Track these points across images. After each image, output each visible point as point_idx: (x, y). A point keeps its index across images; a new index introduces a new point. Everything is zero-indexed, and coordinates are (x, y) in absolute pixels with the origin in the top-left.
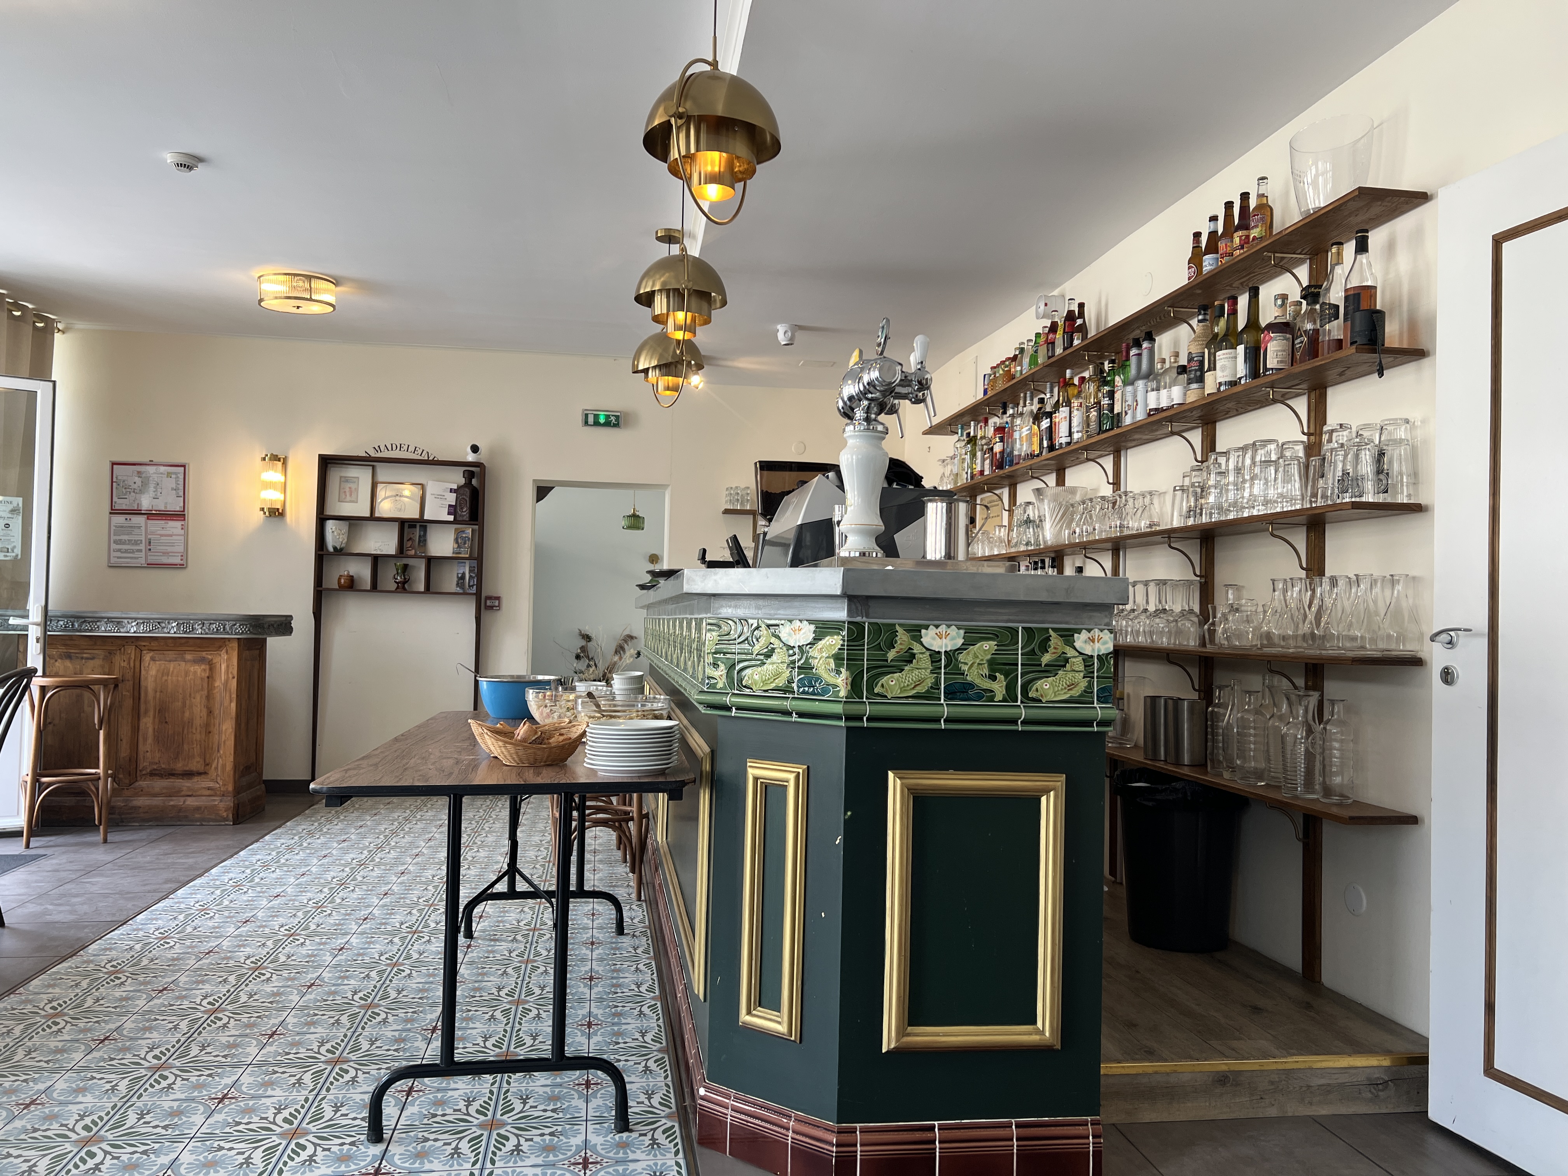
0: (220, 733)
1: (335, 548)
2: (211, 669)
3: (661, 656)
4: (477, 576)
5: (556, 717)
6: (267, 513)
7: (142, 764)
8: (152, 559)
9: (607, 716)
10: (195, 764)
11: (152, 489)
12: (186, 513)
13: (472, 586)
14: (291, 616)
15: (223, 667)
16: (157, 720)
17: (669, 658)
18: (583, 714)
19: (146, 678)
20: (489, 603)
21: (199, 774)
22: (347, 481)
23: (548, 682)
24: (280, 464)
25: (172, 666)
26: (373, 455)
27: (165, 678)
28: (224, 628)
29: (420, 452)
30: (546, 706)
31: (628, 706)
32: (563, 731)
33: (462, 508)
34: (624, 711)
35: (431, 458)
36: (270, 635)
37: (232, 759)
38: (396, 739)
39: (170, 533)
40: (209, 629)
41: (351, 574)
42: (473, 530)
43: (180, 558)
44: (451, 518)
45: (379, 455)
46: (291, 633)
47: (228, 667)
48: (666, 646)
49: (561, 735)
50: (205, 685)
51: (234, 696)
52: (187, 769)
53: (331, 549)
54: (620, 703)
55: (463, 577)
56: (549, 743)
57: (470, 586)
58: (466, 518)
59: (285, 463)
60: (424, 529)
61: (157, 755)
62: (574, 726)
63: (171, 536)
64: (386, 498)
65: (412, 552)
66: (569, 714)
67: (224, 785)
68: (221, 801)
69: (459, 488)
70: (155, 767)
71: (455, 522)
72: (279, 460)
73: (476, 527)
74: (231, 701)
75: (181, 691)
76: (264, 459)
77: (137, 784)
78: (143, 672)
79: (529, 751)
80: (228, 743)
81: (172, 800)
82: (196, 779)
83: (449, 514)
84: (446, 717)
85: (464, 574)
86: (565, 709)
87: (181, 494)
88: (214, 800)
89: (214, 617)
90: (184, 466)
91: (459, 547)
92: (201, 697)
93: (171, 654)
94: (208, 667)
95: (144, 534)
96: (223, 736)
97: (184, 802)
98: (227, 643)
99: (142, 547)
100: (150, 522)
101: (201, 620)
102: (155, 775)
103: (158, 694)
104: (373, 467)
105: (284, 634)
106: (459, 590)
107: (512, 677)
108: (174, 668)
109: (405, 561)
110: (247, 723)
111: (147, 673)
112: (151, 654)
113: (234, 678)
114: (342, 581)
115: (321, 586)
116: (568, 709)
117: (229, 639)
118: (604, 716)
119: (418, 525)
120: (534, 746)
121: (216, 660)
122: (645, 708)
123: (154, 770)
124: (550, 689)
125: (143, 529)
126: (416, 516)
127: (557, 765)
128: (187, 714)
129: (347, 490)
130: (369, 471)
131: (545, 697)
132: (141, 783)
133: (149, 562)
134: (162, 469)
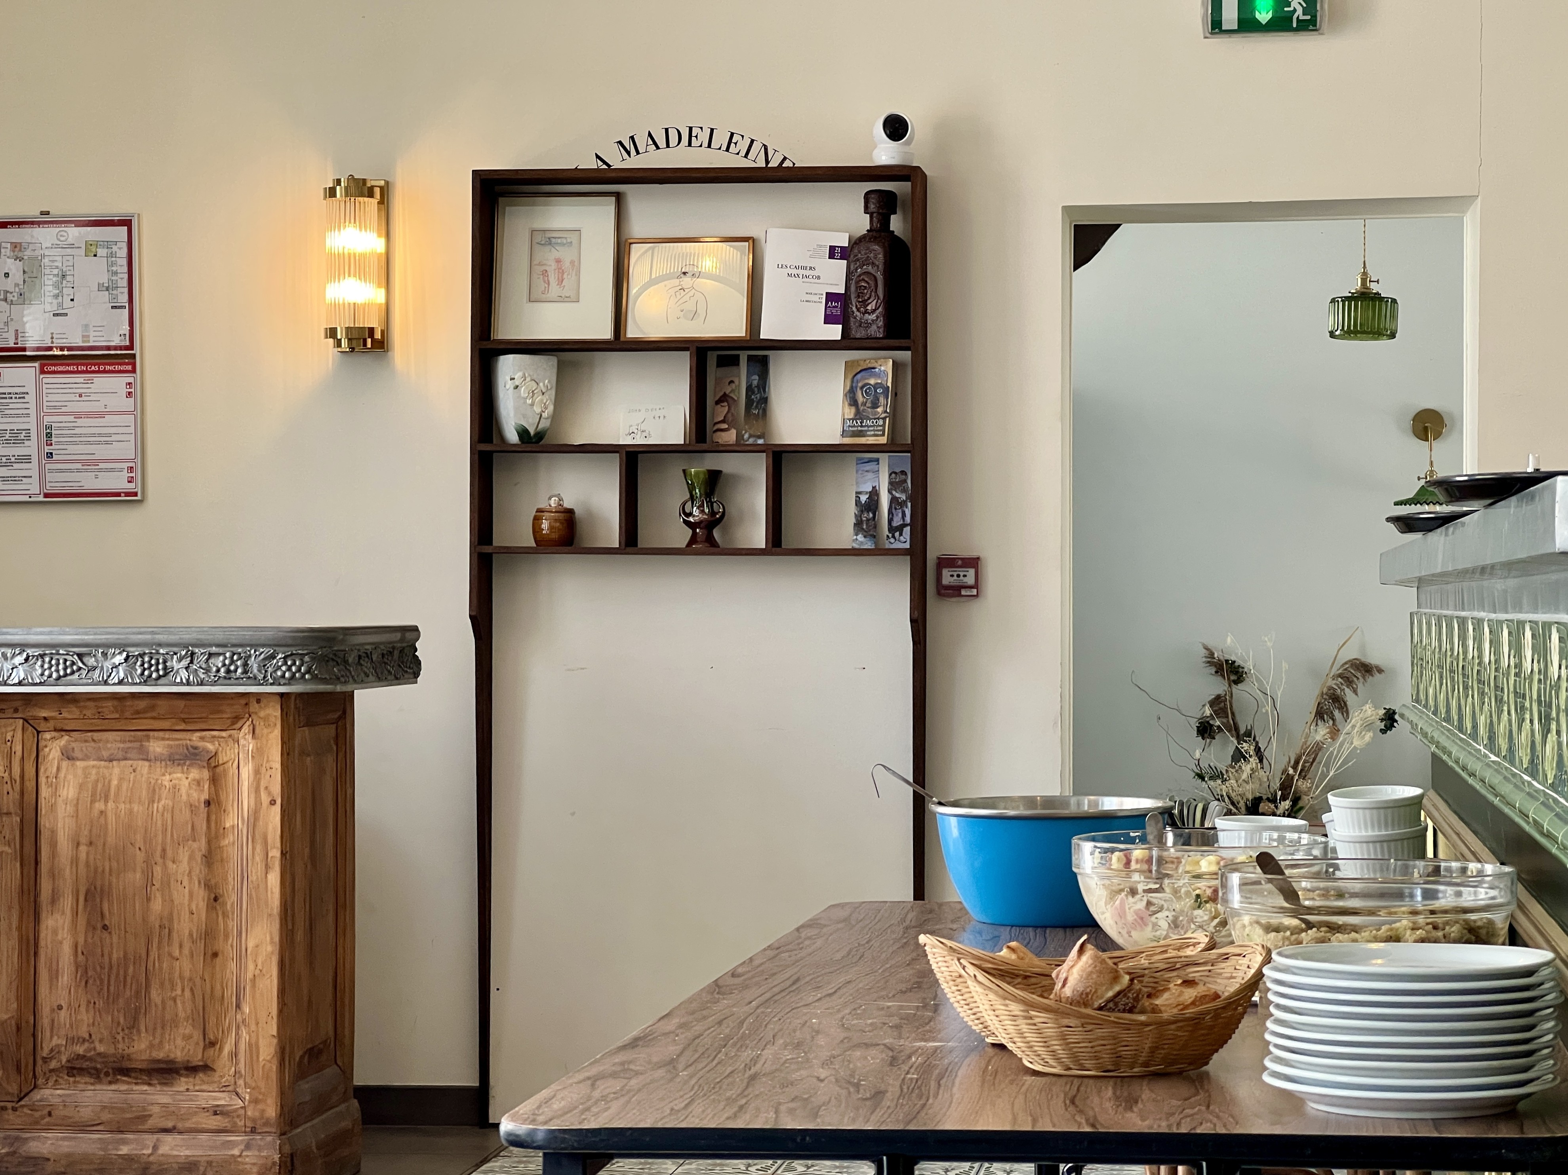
0: (241, 956)
1: (523, 433)
2: (214, 780)
3: (1474, 735)
4: (912, 498)
5: (1164, 925)
6: (344, 343)
7: (50, 1042)
8: (57, 481)
9: (1318, 925)
10: (179, 1042)
11: (49, 289)
12: (137, 351)
13: (900, 529)
14: (415, 629)
15: (246, 772)
16: (82, 921)
17: (1503, 743)
18: (1246, 919)
19: (53, 807)
20: (947, 577)
21: (192, 1070)
22: (549, 242)
23: (1137, 819)
24: (373, 202)
25: (116, 770)
26: (616, 164)
27: (99, 806)
28: (245, 665)
29: (743, 146)
30: (1133, 892)
31: (1382, 895)
32: (1193, 972)
33: (865, 303)
34: (1372, 912)
35: (774, 164)
36: (363, 683)
37: (273, 1028)
38: (718, 988)
39: (98, 407)
40: (207, 671)
41: (567, 504)
42: (895, 364)
43: (126, 474)
44: (835, 332)
45: (634, 162)
46: (416, 675)
47: (257, 772)
48: (1490, 703)
49: (1189, 983)
50: (202, 826)
51: (275, 853)
52: (161, 1055)
53: (512, 437)
54: (1358, 887)
55: (871, 505)
56: (1155, 1010)
57: (892, 529)
58: (876, 330)
59: (385, 201)
60: (761, 366)
61: (85, 1017)
62: (1226, 957)
63: (101, 415)
64: (652, 282)
65: (730, 437)
66: (1201, 915)
67: (255, 1101)
68: (248, 1147)
69: (856, 242)
70: (80, 1050)
71: (847, 343)
72: (371, 195)
73: (906, 355)
74: (267, 868)
75: (140, 843)
76: (332, 193)
77: (37, 1095)
78: (44, 792)
79: (1099, 1032)
80: (261, 984)
81: (124, 1142)
82: (183, 1084)
83: (829, 319)
84: (846, 920)
85: (874, 494)
86: (1190, 902)
87: (124, 299)
88: (232, 1145)
89: (220, 637)
90: (127, 223)
91: (859, 415)
92: (191, 858)
93: (113, 741)
94: (206, 774)
95: (33, 412)
96: (251, 967)
97: (155, 1148)
98: (254, 707)
99: (31, 448)
100: (48, 379)
101: (186, 646)
102: (81, 1071)
103: (83, 849)
104: (619, 198)
105: (398, 679)
106: (862, 541)
107: (1030, 801)
108: (121, 779)
109: (712, 462)
110: (311, 928)
111: (55, 794)
112: (64, 740)
113: (273, 802)
114: (545, 525)
115: (490, 542)
116: (1199, 901)
117: (259, 698)
118: (1310, 925)
119: (744, 356)
120: (1113, 1017)
121: (227, 755)
122: (1437, 904)
123: (79, 1057)
124: (1143, 839)
125: (31, 398)
126: (737, 329)
127: (1180, 1074)
128: (157, 905)
129: (552, 267)
130: (606, 210)
131: (1128, 863)
132: (46, 1092)
133: (50, 488)
134: (73, 232)
